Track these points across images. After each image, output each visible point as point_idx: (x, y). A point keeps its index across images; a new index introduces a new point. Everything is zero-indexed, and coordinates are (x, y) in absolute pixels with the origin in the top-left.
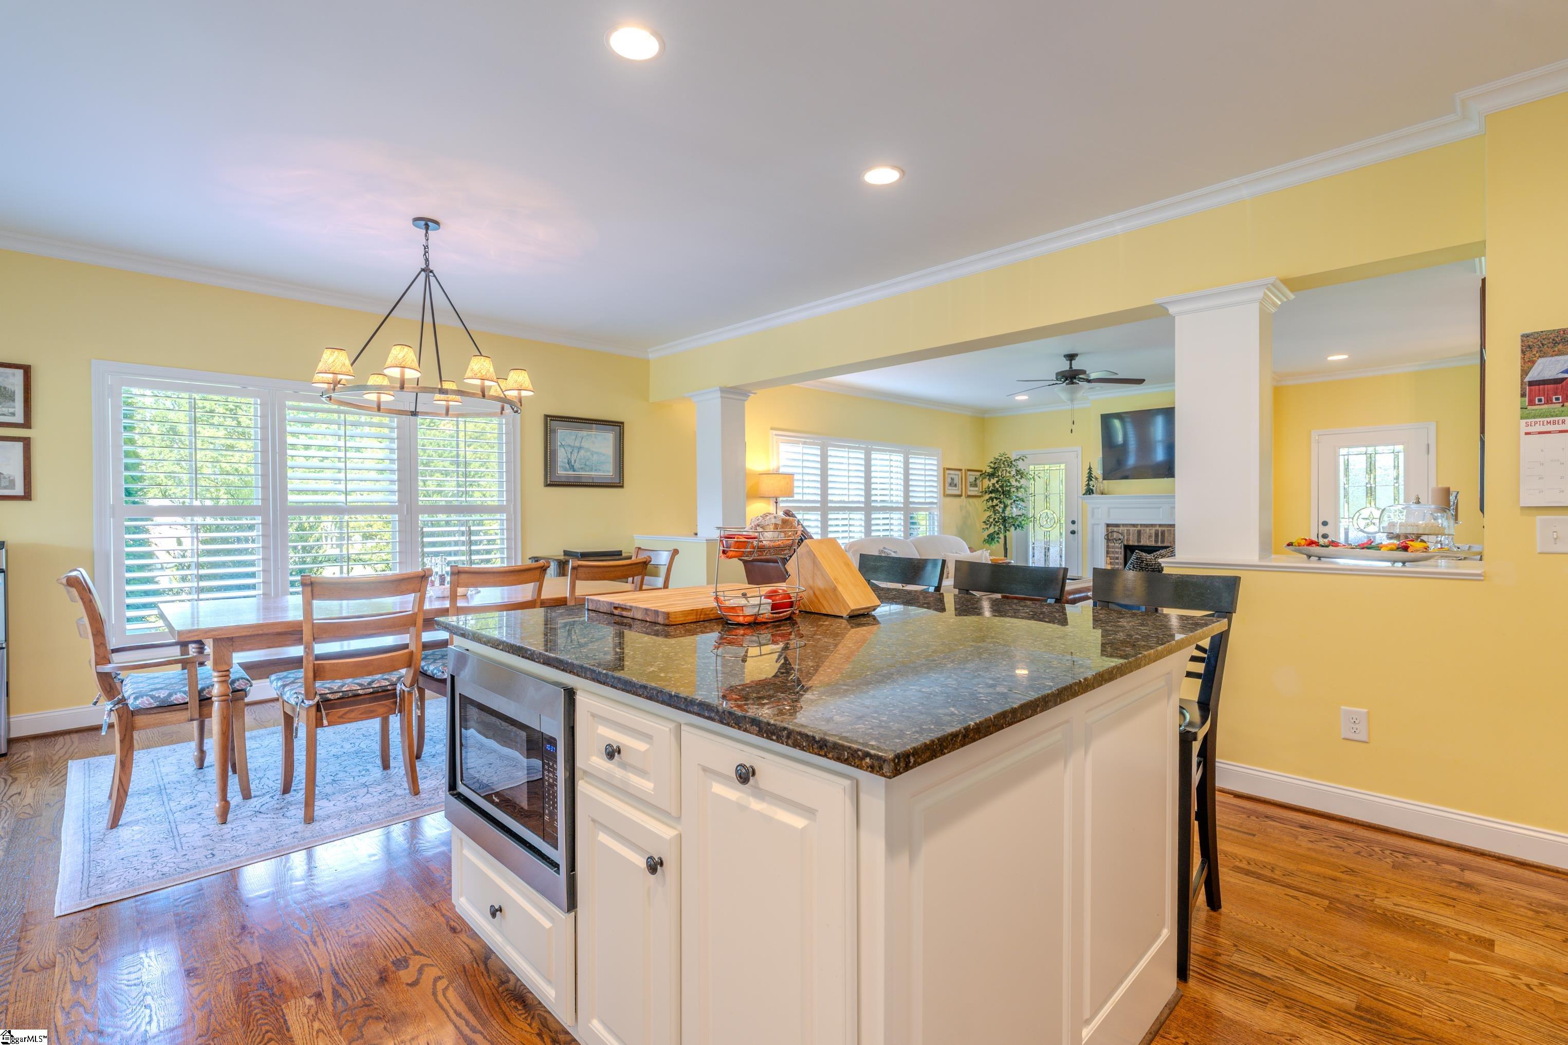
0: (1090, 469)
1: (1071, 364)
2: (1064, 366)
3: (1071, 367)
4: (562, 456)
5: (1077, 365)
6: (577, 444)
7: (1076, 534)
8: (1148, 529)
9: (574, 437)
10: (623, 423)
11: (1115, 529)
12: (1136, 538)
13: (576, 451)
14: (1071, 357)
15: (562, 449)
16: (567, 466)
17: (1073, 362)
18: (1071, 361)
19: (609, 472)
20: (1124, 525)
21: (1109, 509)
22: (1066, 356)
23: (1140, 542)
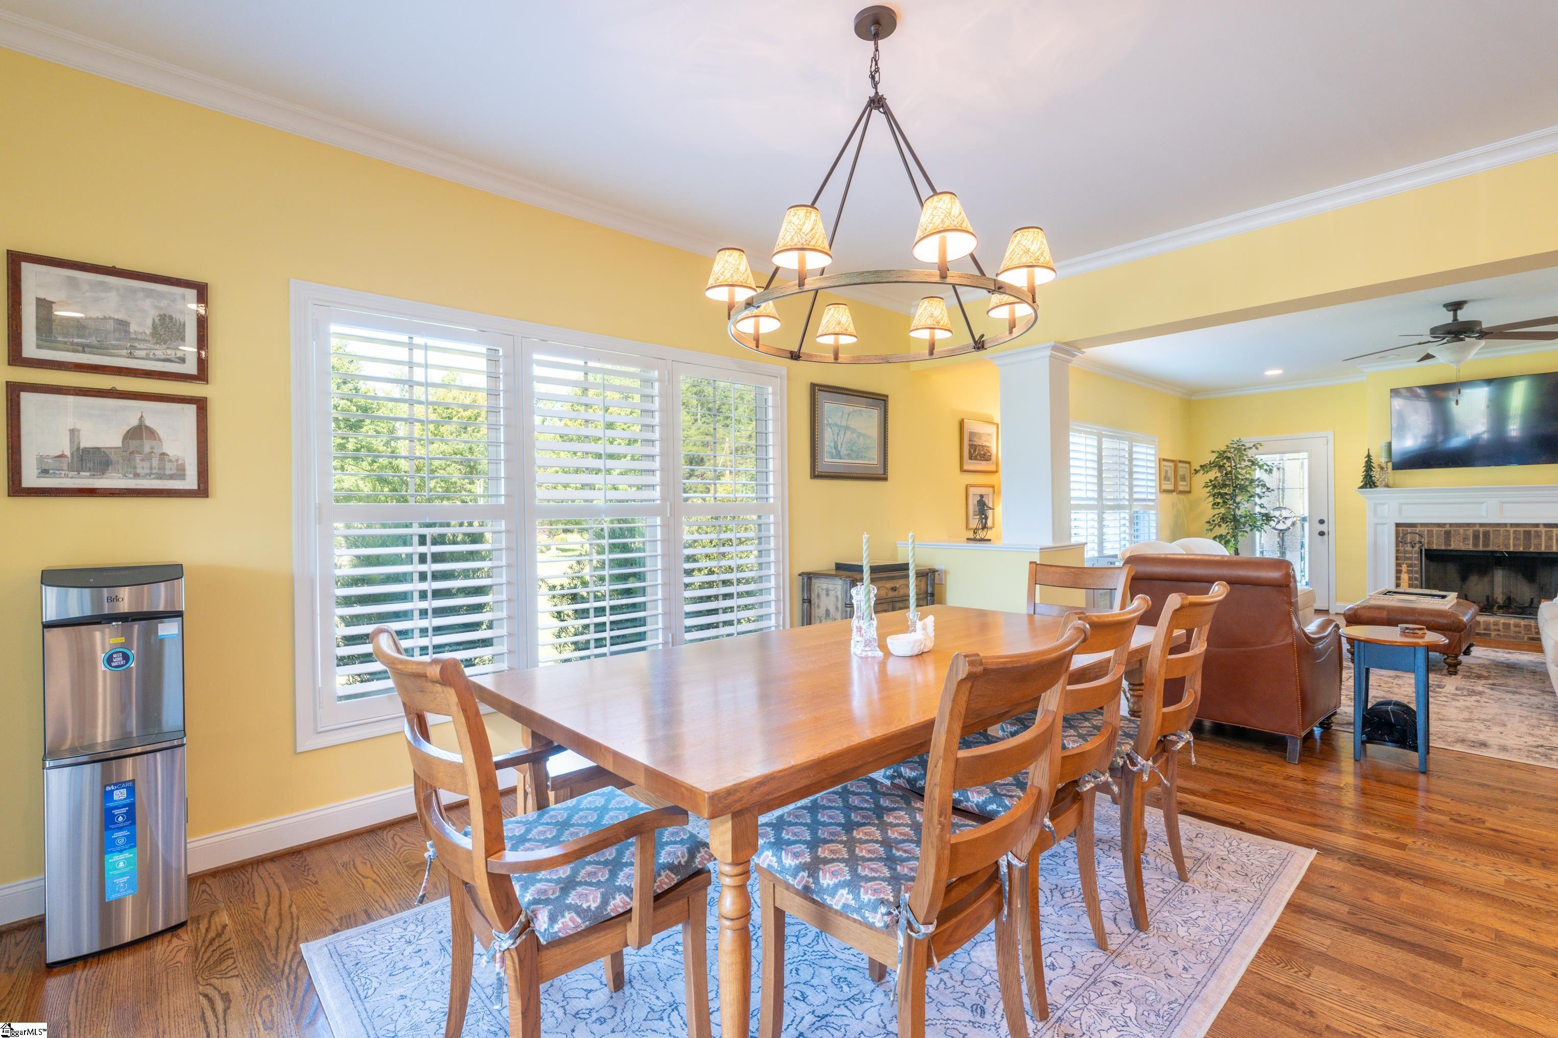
0: (1369, 456)
1: (1455, 316)
2: (1446, 318)
3: (1455, 319)
4: (828, 437)
5: (1464, 315)
6: (844, 423)
7: (1326, 537)
8: (1461, 530)
9: (840, 414)
10: (887, 396)
11: (1409, 530)
12: (1442, 540)
13: (842, 432)
14: (1456, 306)
15: (829, 429)
16: (834, 451)
17: (1459, 312)
18: (1455, 311)
19: (874, 460)
20: (1422, 525)
21: (1401, 504)
22: (1446, 306)
23: (1450, 545)
